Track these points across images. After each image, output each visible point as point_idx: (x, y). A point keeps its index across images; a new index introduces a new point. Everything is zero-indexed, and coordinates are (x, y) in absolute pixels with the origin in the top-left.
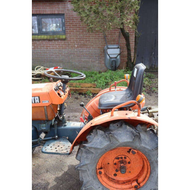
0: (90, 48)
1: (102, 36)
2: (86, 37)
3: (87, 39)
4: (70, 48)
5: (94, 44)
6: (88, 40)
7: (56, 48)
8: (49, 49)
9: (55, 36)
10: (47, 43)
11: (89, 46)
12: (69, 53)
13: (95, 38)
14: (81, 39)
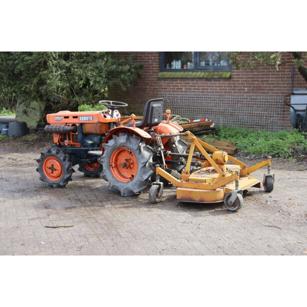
0: (269, 93)
1: (289, 75)
2: (262, 75)
3: (264, 78)
4: (237, 92)
5: (275, 87)
6: (266, 81)
7: (216, 92)
8: (205, 93)
9: (217, 73)
10: (204, 83)
11: (266, 90)
12: (234, 101)
13: (276, 78)
14: (254, 78)
